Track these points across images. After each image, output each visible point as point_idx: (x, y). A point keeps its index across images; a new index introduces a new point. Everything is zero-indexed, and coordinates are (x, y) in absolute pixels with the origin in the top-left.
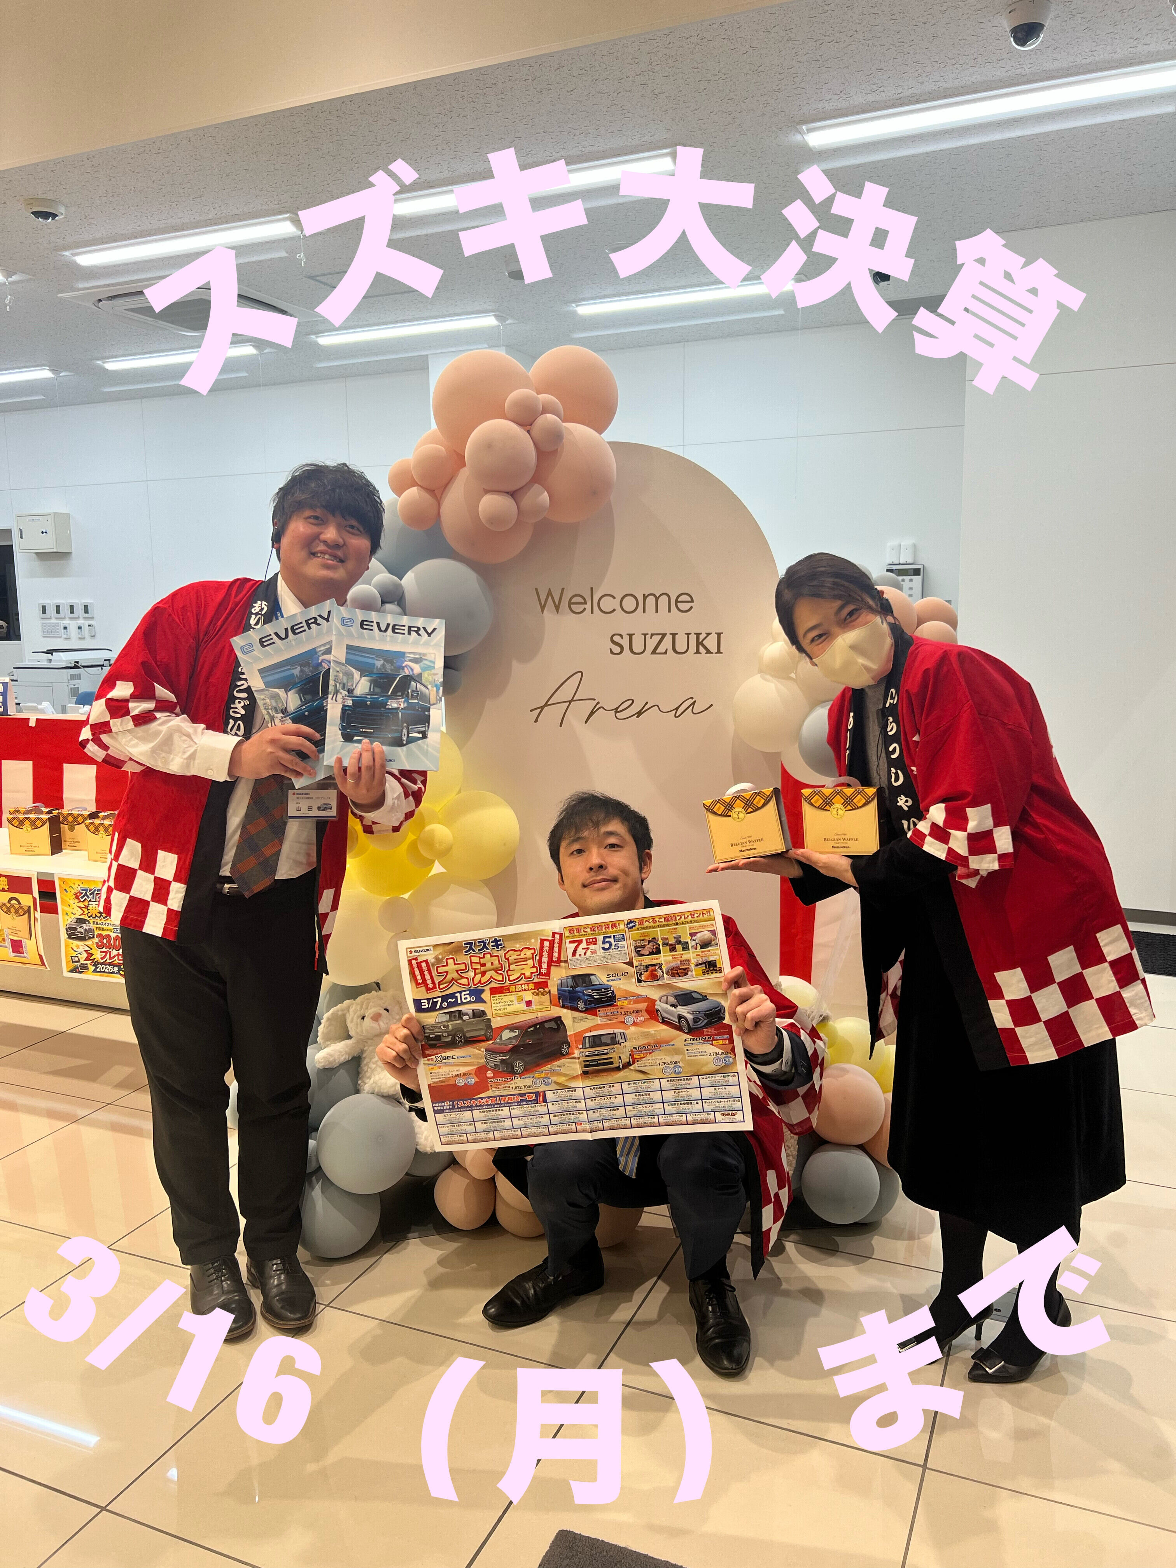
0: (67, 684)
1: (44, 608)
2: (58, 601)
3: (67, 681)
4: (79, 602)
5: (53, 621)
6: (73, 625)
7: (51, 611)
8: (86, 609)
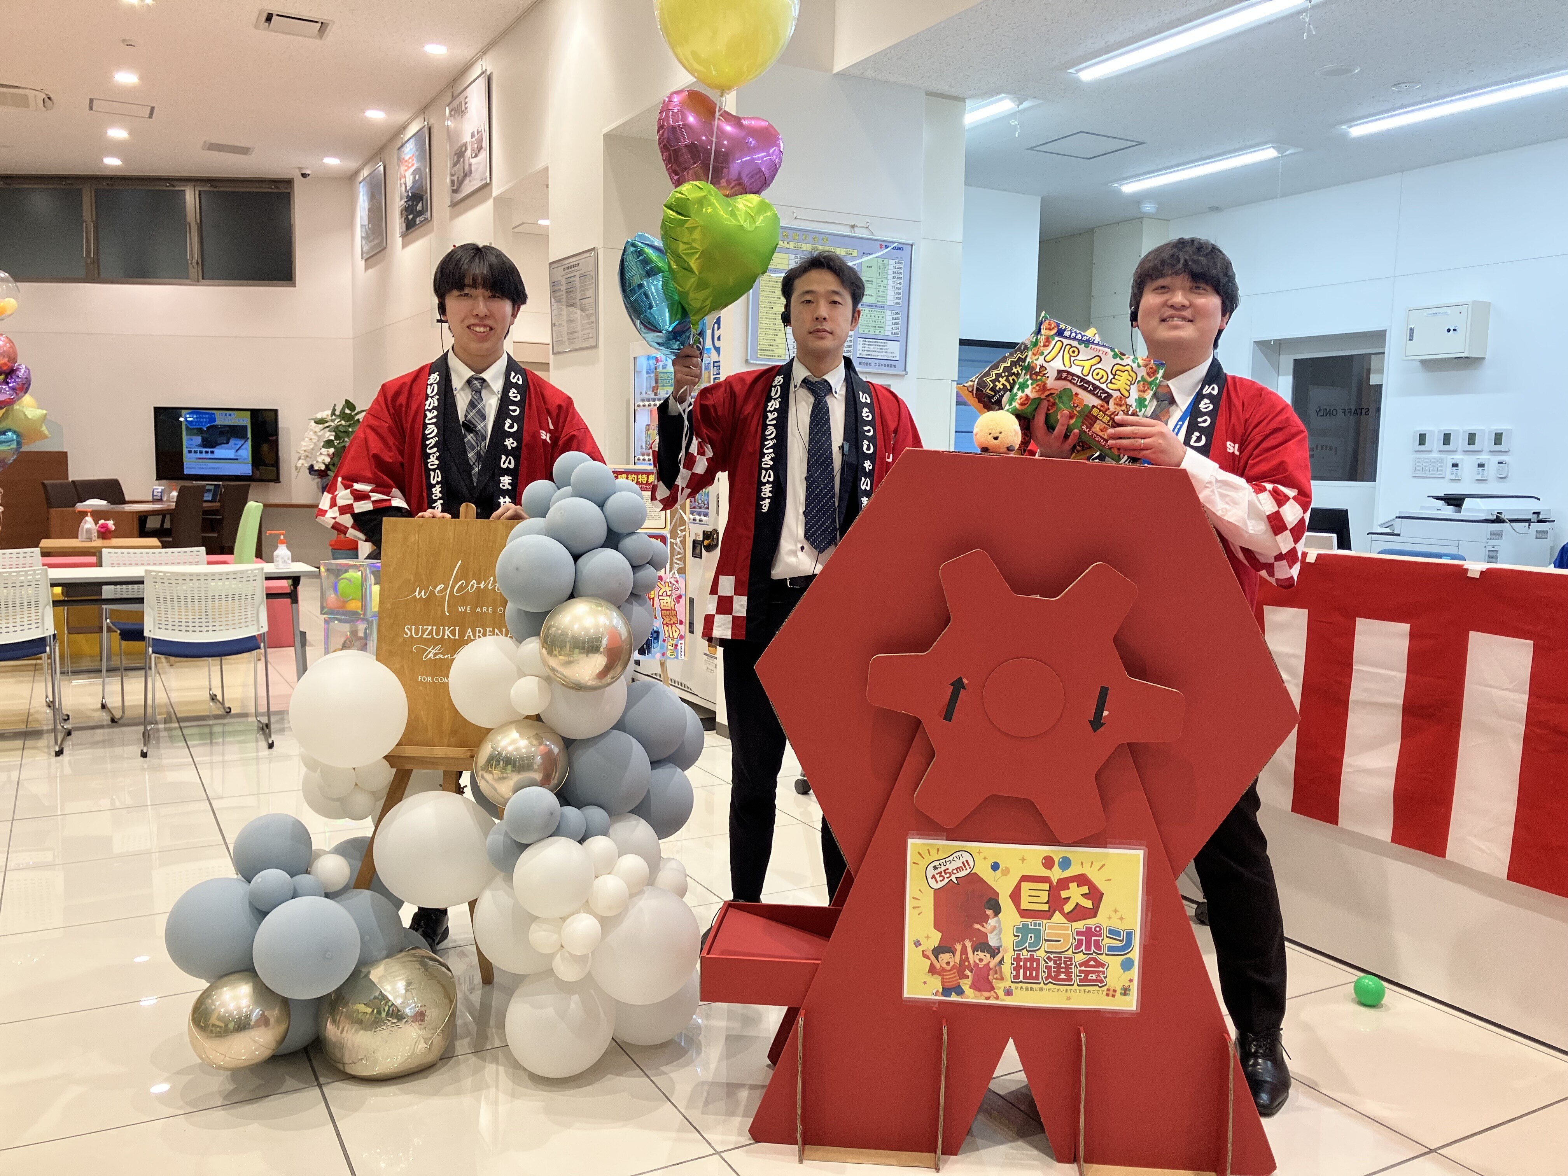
0: (1484, 544)
1: (1422, 439)
2: (1447, 428)
3: (1485, 540)
4: (1485, 429)
5: (1435, 455)
6: (1468, 463)
7: (1434, 442)
8: (1498, 438)
